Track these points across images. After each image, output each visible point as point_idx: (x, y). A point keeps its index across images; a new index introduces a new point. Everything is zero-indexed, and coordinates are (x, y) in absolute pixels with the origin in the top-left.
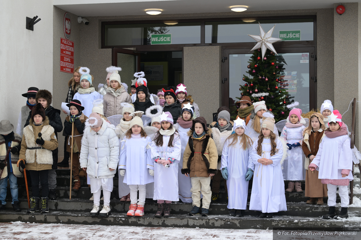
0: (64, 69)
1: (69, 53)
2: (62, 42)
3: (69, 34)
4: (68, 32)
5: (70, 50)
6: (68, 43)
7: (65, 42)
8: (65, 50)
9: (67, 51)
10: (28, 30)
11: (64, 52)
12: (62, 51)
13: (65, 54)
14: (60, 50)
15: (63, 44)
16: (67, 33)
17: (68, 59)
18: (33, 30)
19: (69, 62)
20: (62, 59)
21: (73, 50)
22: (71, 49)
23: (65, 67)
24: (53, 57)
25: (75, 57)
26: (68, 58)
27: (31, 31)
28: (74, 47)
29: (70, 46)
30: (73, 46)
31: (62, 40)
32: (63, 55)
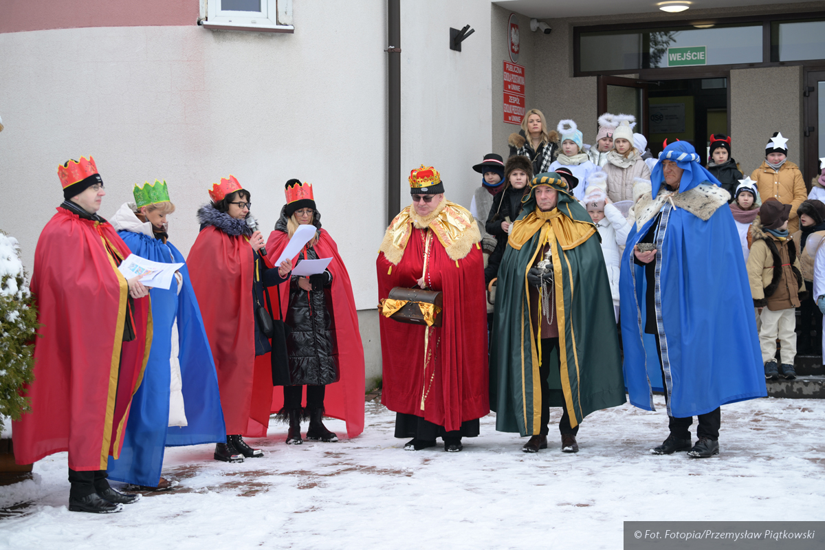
0: (510, 118)
1: (517, 88)
2: (505, 70)
3: (517, 52)
4: (516, 50)
5: (519, 82)
6: (516, 69)
7: (510, 68)
8: (511, 83)
9: (515, 84)
10: (452, 51)
11: (509, 87)
12: (506, 84)
13: (511, 90)
14: (502, 84)
15: (508, 71)
16: (513, 51)
17: (516, 100)
18: (460, 50)
19: (517, 105)
20: (506, 99)
21: (523, 83)
22: (520, 80)
23: (511, 115)
24: (492, 97)
25: (526, 95)
26: (516, 96)
27: (457, 52)
28: (525, 75)
29: (519, 74)
30: (522, 75)
31: (505, 64)
32: (508, 92)
